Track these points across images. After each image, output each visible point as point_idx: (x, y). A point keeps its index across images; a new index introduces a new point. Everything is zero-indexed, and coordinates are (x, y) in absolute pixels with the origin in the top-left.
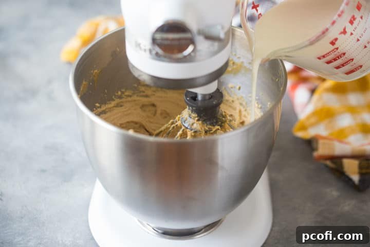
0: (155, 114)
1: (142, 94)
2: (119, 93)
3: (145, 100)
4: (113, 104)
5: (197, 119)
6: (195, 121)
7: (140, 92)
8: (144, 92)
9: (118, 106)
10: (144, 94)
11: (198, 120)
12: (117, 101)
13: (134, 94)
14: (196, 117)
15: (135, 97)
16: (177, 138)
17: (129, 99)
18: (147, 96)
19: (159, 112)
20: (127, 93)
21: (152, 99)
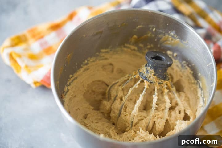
0: (112, 71)
1: (102, 58)
2: (86, 61)
3: (105, 62)
4: (82, 70)
5: (153, 73)
6: (152, 75)
7: (101, 57)
8: (103, 56)
9: (85, 70)
10: (104, 58)
11: (154, 75)
12: (85, 67)
13: (96, 59)
14: (153, 72)
15: (98, 61)
16: (136, 86)
17: (94, 63)
18: (106, 59)
19: (115, 70)
20: (91, 60)
21: (110, 61)
